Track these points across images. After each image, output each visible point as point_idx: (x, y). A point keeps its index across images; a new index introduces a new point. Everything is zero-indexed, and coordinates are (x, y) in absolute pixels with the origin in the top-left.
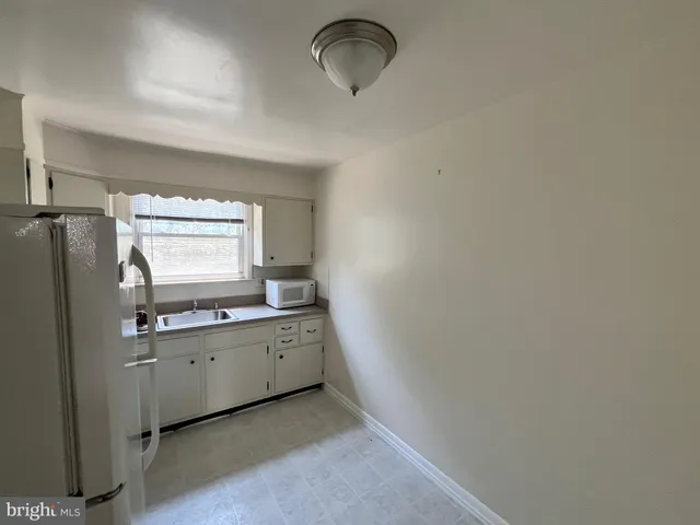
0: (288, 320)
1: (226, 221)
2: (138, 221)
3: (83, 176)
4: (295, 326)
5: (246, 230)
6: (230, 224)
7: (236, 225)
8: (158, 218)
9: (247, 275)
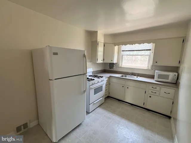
0: (156, 85)
1: (145, 50)
2: (123, 52)
3: (110, 43)
4: (158, 88)
5: (152, 53)
6: (146, 51)
7: (149, 51)
8: (126, 51)
9: (150, 68)
